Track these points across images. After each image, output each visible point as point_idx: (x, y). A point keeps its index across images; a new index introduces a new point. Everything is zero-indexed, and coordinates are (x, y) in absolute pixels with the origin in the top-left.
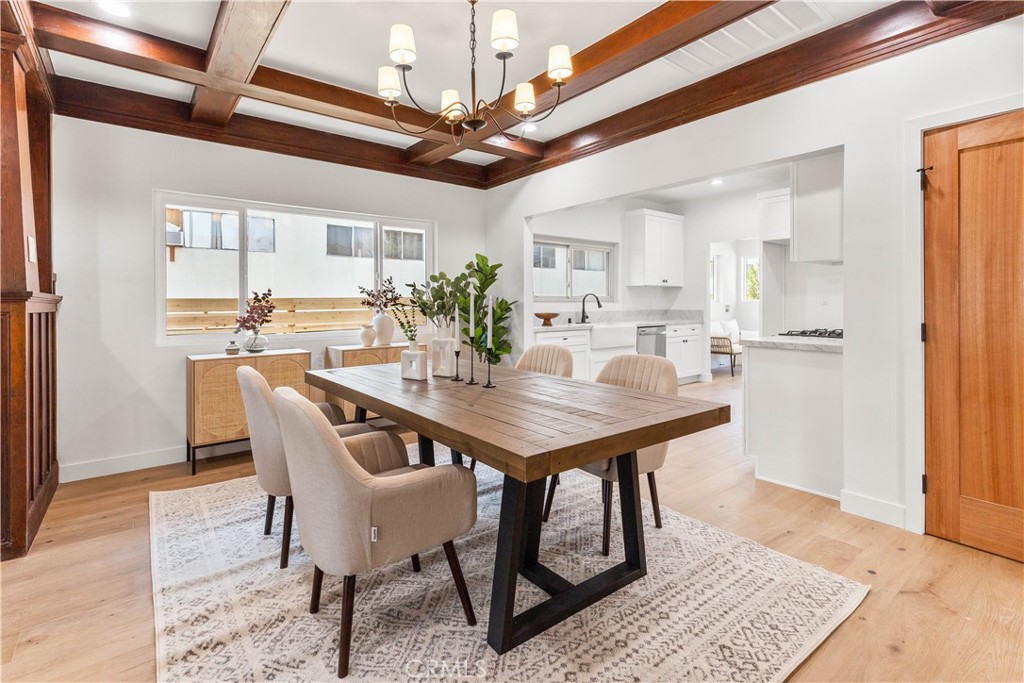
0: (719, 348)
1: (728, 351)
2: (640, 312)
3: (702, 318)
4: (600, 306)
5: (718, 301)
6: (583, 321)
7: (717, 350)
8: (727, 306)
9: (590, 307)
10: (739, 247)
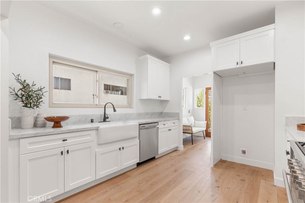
0: (186, 130)
1: (190, 132)
2: (147, 114)
3: (179, 117)
4: (115, 111)
5: (186, 108)
6: (105, 120)
7: (186, 131)
8: (189, 110)
9: (109, 111)
10: (194, 81)
